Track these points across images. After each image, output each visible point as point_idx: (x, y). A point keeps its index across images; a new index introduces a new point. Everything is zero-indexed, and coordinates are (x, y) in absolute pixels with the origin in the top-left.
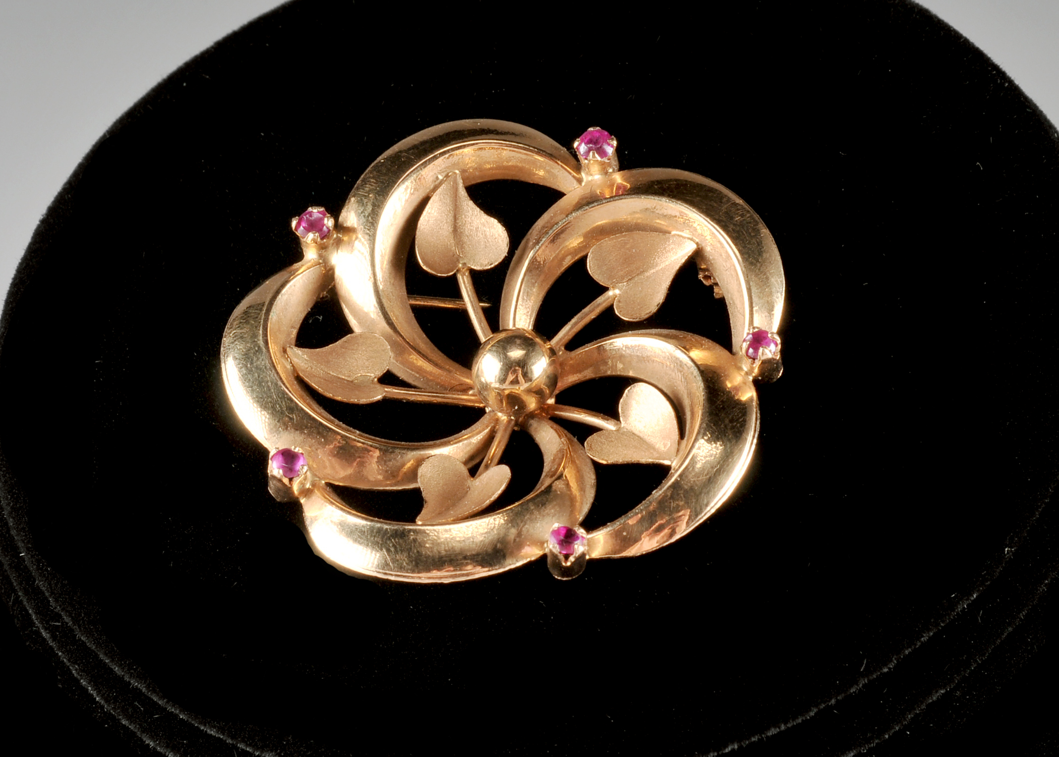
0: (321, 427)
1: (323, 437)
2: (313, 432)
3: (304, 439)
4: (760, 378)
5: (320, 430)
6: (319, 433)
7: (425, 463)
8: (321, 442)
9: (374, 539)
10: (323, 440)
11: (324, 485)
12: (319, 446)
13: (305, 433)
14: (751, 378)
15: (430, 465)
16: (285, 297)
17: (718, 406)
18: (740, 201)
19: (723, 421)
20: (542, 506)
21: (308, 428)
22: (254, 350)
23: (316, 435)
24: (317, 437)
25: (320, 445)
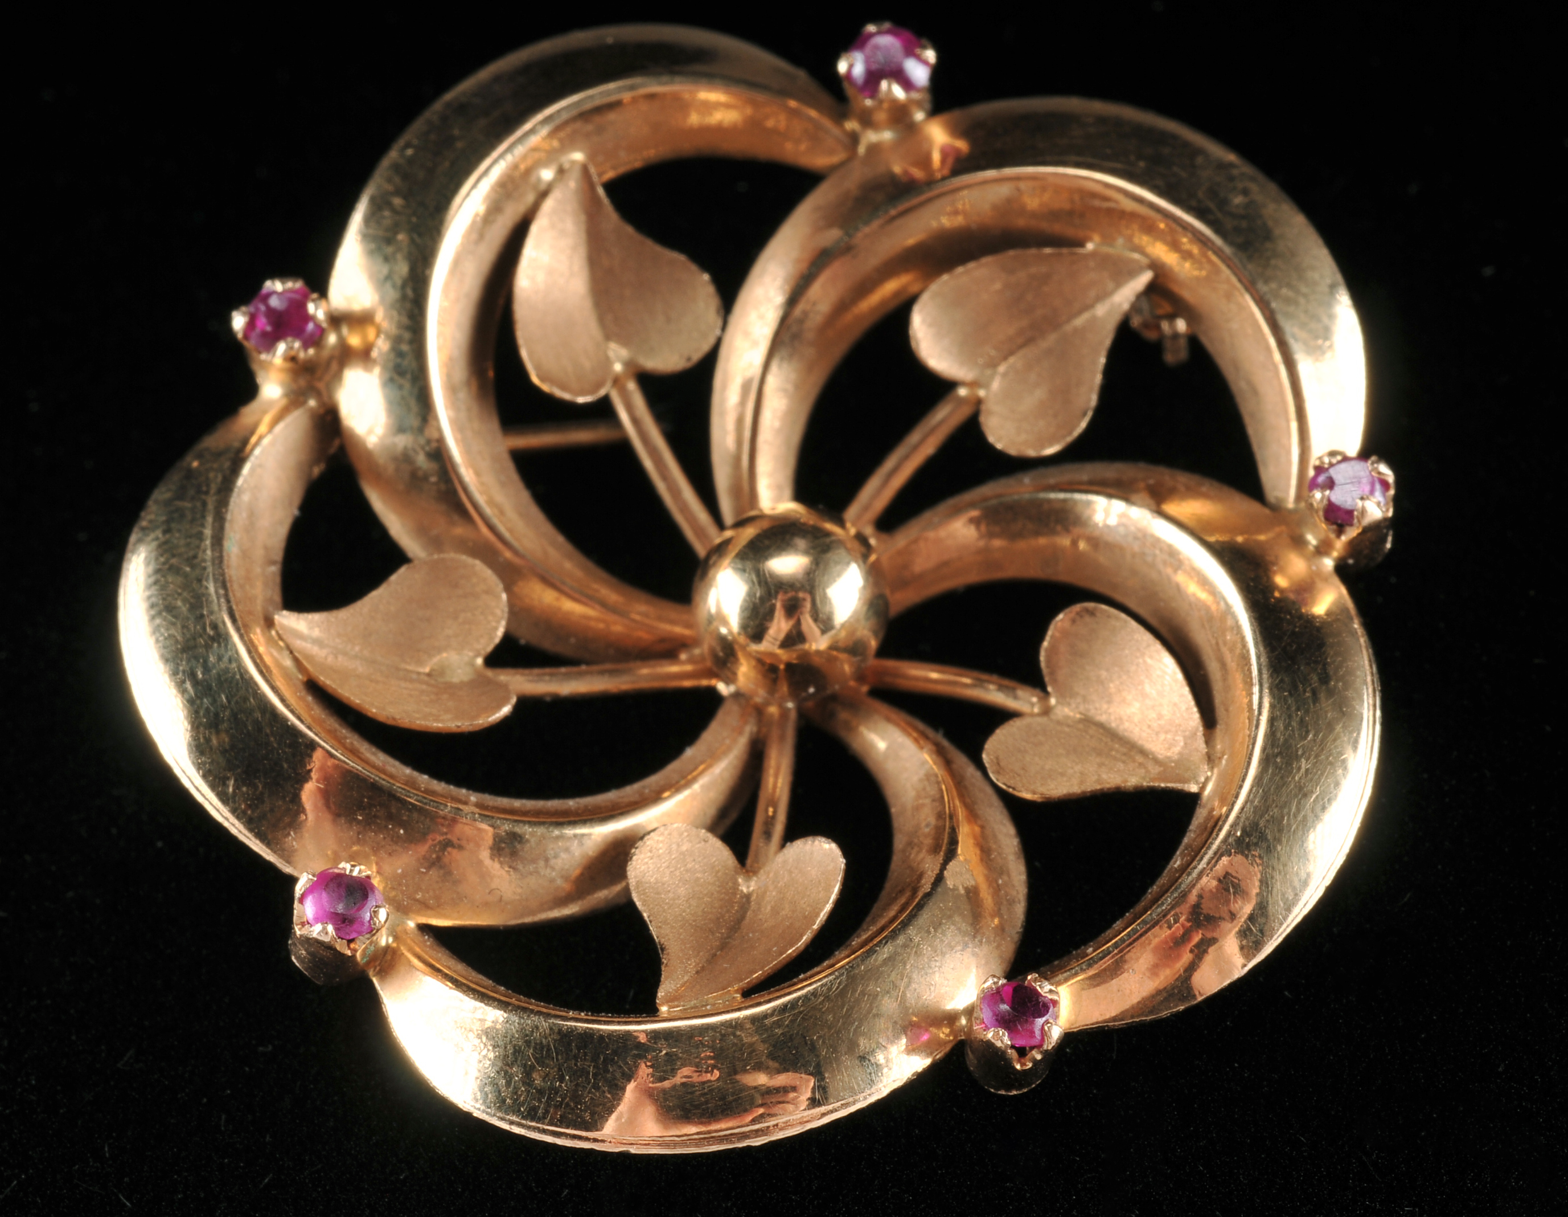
0: (393, 803)
1: (402, 824)
2: (375, 816)
3: (359, 833)
4: (1351, 561)
5: (394, 811)
6: (390, 817)
7: (637, 851)
8: (399, 836)
9: (576, 1065)
10: (402, 832)
11: (416, 932)
12: (395, 847)
13: (359, 822)
14: (1328, 563)
15: (649, 854)
16: (246, 497)
17: (1288, 648)
18: (1231, 157)
19: (1305, 680)
20: (936, 931)
21: (364, 809)
22: (206, 637)
23: (384, 823)
24: (386, 827)
25: (396, 843)
